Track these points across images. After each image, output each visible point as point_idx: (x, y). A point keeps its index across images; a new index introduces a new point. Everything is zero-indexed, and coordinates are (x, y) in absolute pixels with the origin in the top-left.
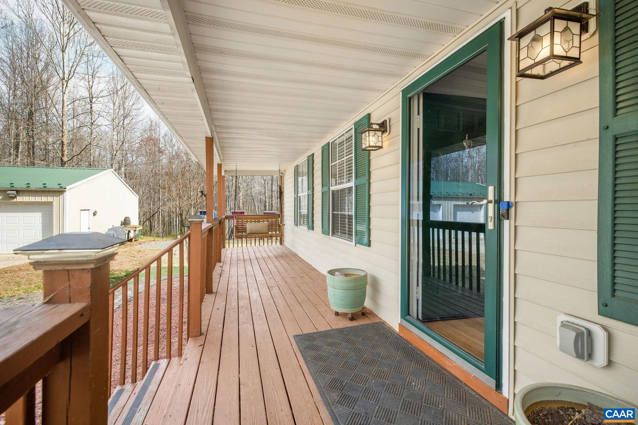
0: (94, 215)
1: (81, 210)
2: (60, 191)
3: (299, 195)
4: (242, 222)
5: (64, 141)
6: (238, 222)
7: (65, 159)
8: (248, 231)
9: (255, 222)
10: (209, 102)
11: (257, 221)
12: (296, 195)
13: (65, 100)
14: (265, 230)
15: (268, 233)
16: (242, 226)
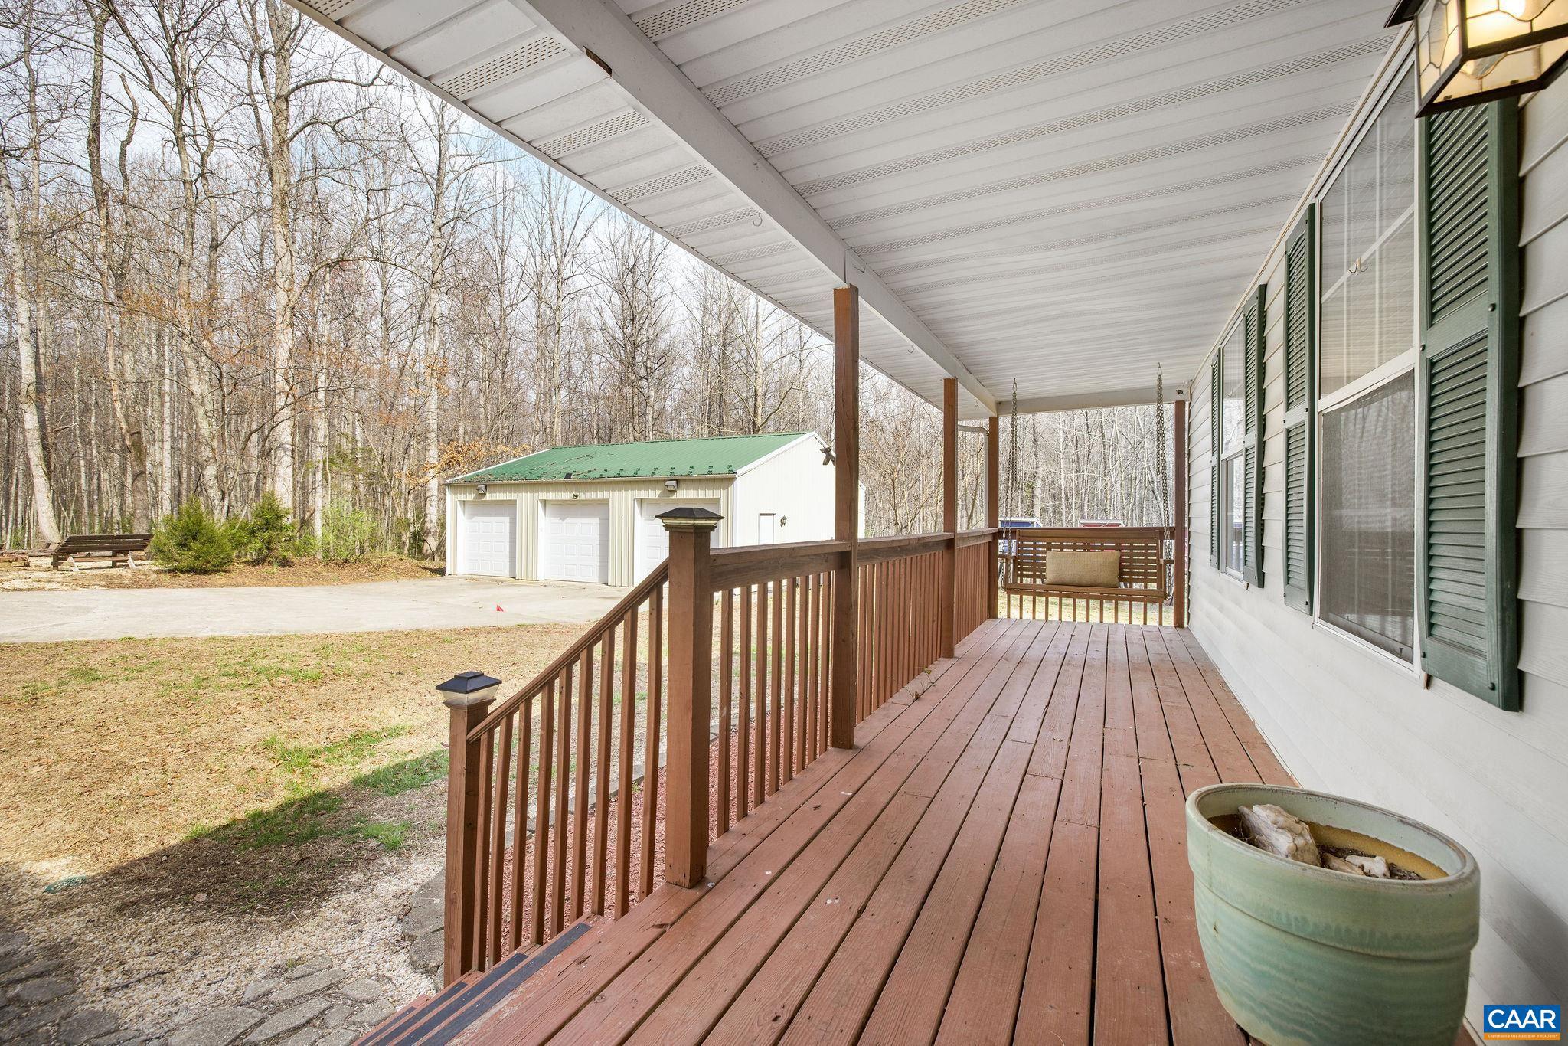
0: (782, 524)
1: (761, 514)
2: (727, 480)
3: (1223, 457)
4: (1035, 546)
5: (757, 388)
6: (1020, 546)
7: (759, 422)
8: (1050, 576)
9: (1075, 548)
10: (771, 161)
11: (1080, 547)
12: (1216, 455)
13: (760, 313)
14: (1107, 574)
15: (1116, 587)
16: (1035, 558)
